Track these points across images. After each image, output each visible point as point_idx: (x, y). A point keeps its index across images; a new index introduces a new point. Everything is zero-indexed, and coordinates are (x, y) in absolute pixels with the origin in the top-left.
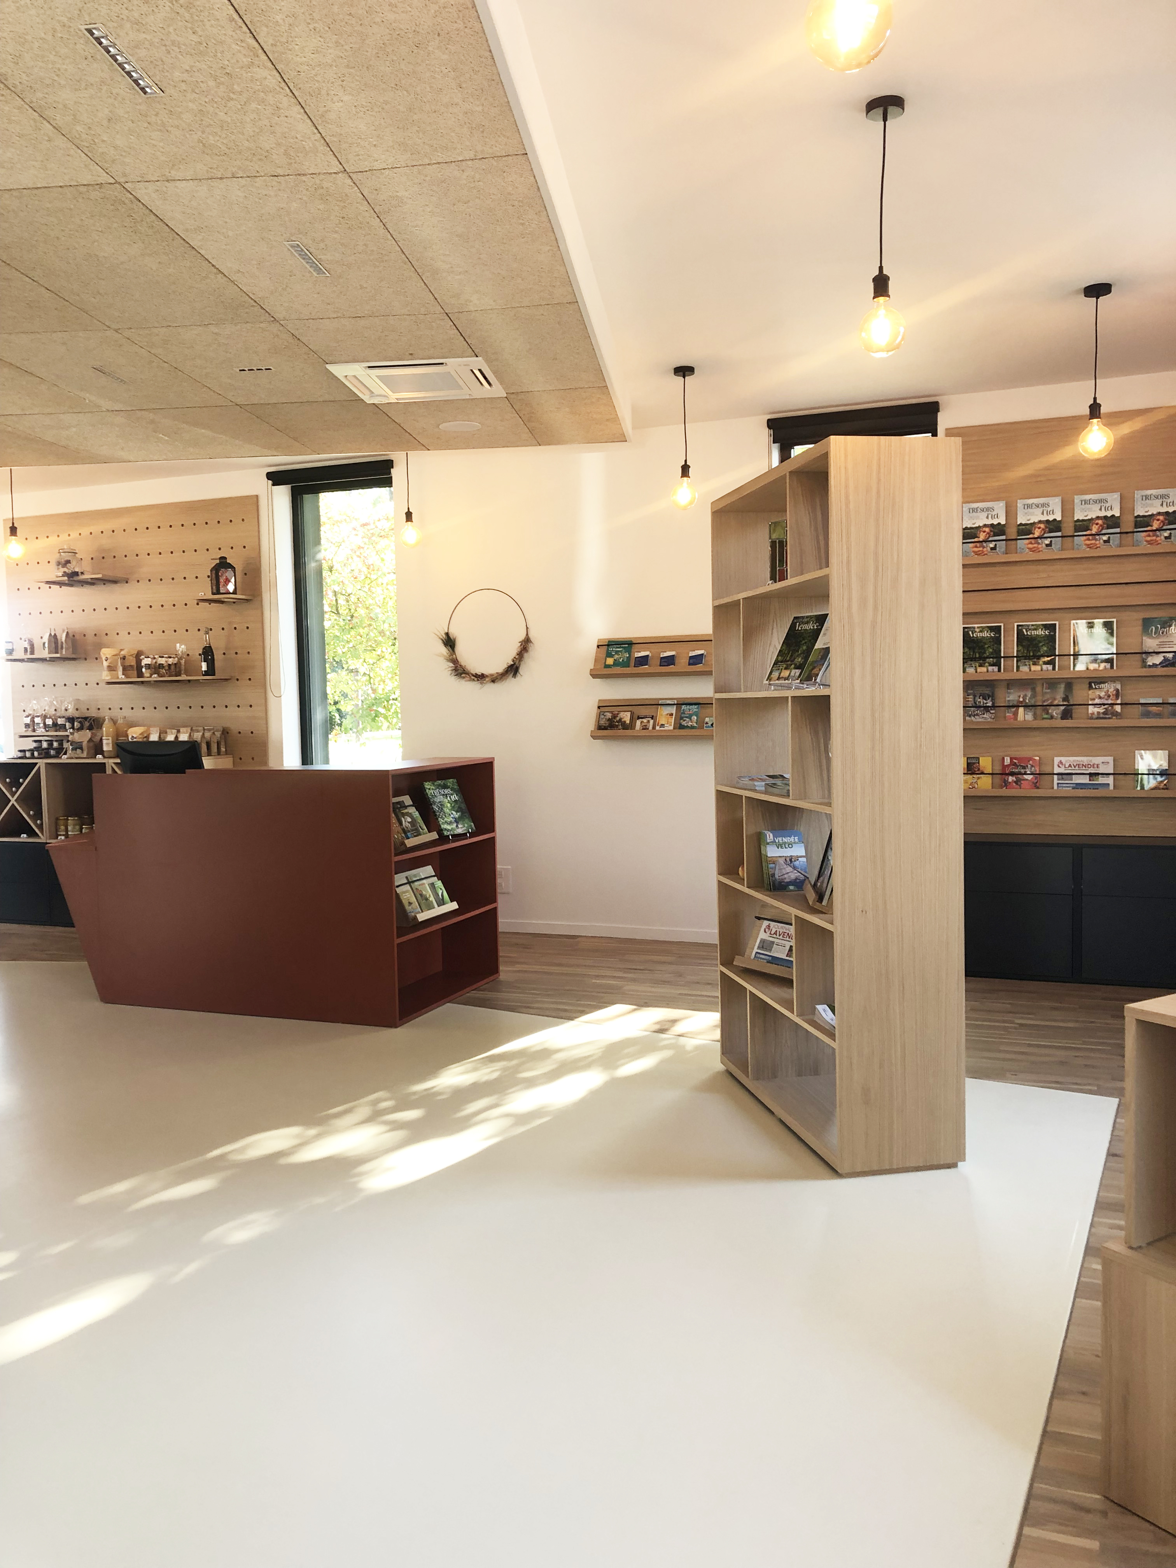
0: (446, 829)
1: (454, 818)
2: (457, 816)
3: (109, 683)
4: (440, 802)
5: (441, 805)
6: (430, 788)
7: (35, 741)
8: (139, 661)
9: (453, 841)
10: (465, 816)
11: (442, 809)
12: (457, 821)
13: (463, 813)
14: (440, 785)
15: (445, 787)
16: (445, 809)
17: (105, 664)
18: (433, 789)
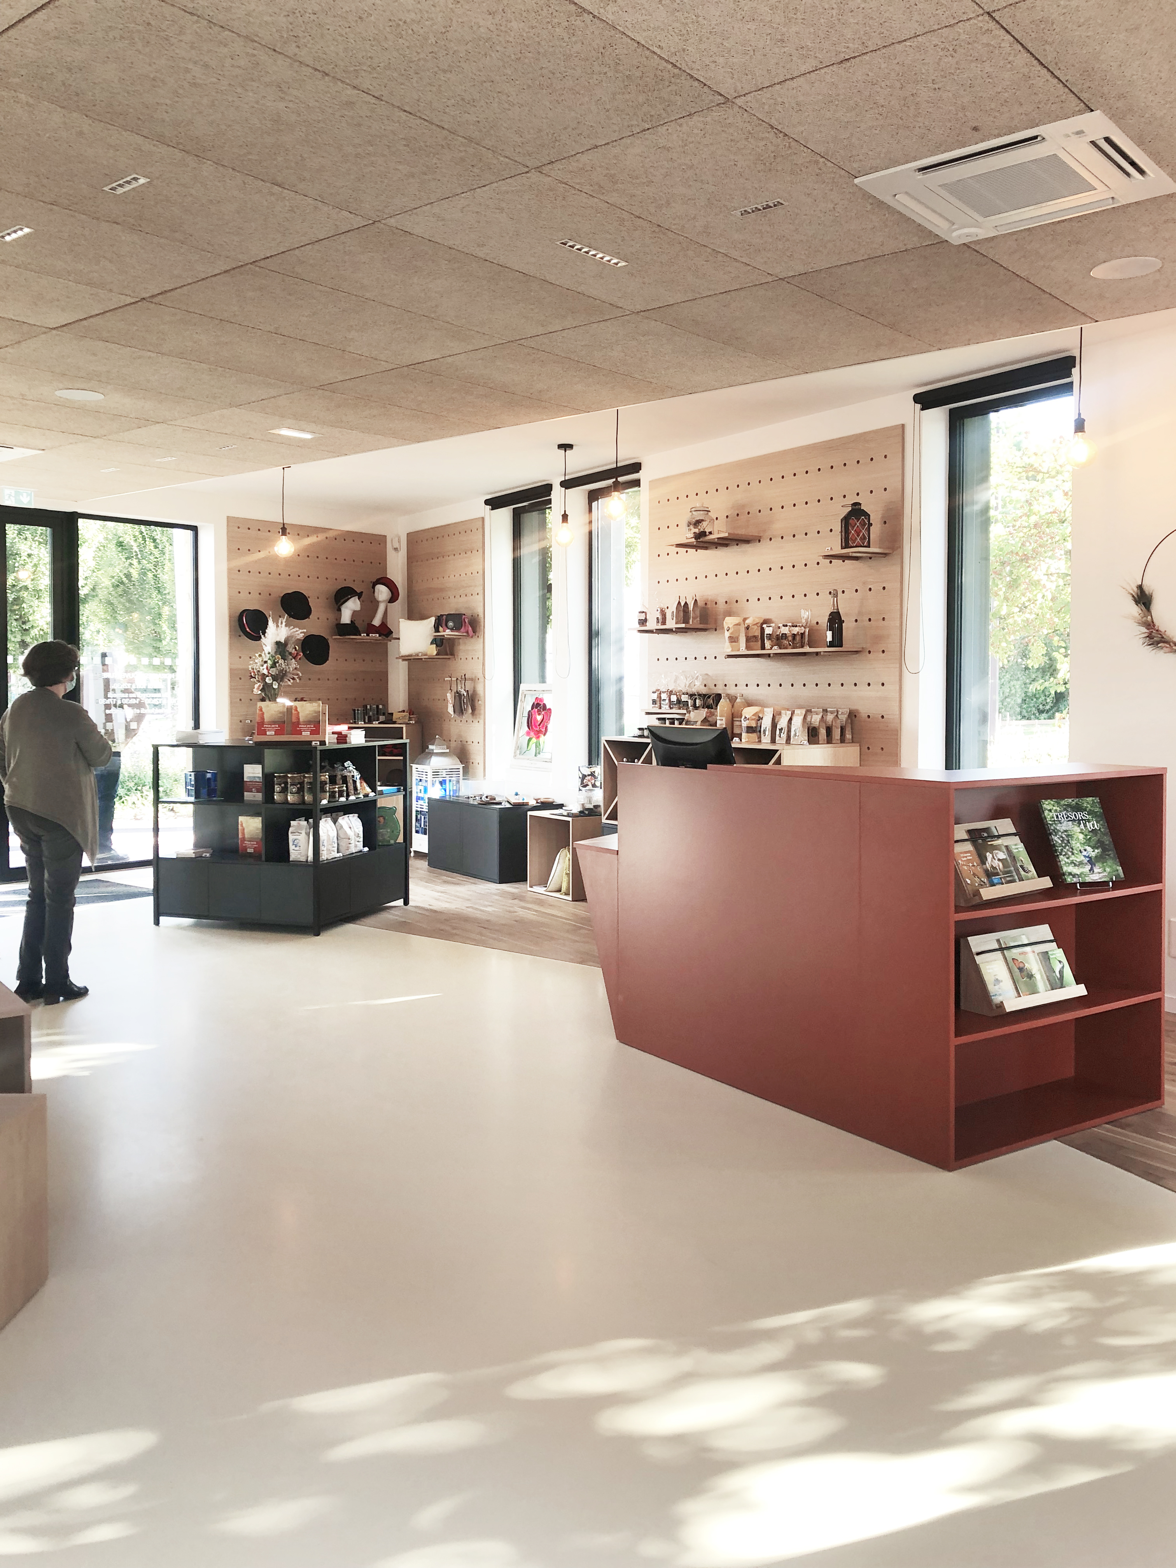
0: (1070, 874)
1: (1088, 857)
2: (1093, 854)
3: (730, 656)
4: (1066, 831)
5: (1068, 836)
6: (1050, 809)
7: (659, 719)
8: (762, 630)
9: (1084, 893)
10: (1109, 855)
11: (1068, 841)
12: (1091, 862)
13: (1104, 850)
14: (1069, 805)
15: (1078, 808)
16: (1073, 842)
17: (727, 634)
18: (1056, 811)
